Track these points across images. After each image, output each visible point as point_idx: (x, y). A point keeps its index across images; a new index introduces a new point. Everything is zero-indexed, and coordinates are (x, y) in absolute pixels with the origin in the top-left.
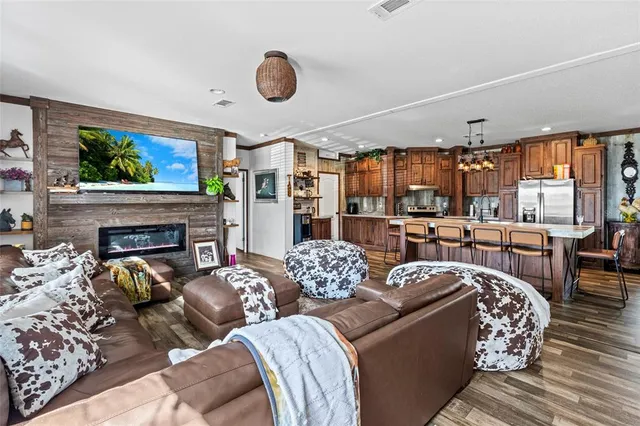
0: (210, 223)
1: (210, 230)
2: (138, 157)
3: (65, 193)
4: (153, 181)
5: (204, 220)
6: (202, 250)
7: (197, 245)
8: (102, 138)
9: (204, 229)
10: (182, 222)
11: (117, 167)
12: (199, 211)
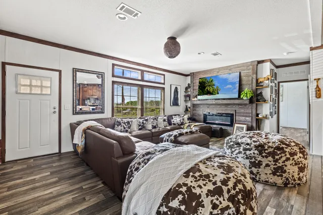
0: (248, 115)
1: (247, 118)
2: (214, 85)
3: (195, 100)
4: (218, 94)
5: (244, 113)
6: (238, 128)
7: (236, 125)
8: (204, 81)
9: (244, 118)
10: (232, 113)
11: (207, 90)
12: (240, 108)
